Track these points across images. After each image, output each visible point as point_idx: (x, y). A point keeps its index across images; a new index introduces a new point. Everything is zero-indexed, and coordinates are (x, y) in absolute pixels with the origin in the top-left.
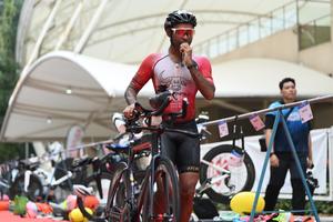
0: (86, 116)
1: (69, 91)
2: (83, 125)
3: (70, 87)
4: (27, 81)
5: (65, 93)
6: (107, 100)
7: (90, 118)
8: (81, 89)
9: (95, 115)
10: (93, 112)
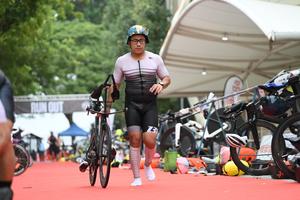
0: (245, 65)
1: (225, 39)
2: (242, 76)
3: (225, 34)
4: (178, 29)
5: (220, 40)
6: (267, 47)
7: (249, 68)
8: (238, 35)
9: (255, 65)
10: (252, 62)
